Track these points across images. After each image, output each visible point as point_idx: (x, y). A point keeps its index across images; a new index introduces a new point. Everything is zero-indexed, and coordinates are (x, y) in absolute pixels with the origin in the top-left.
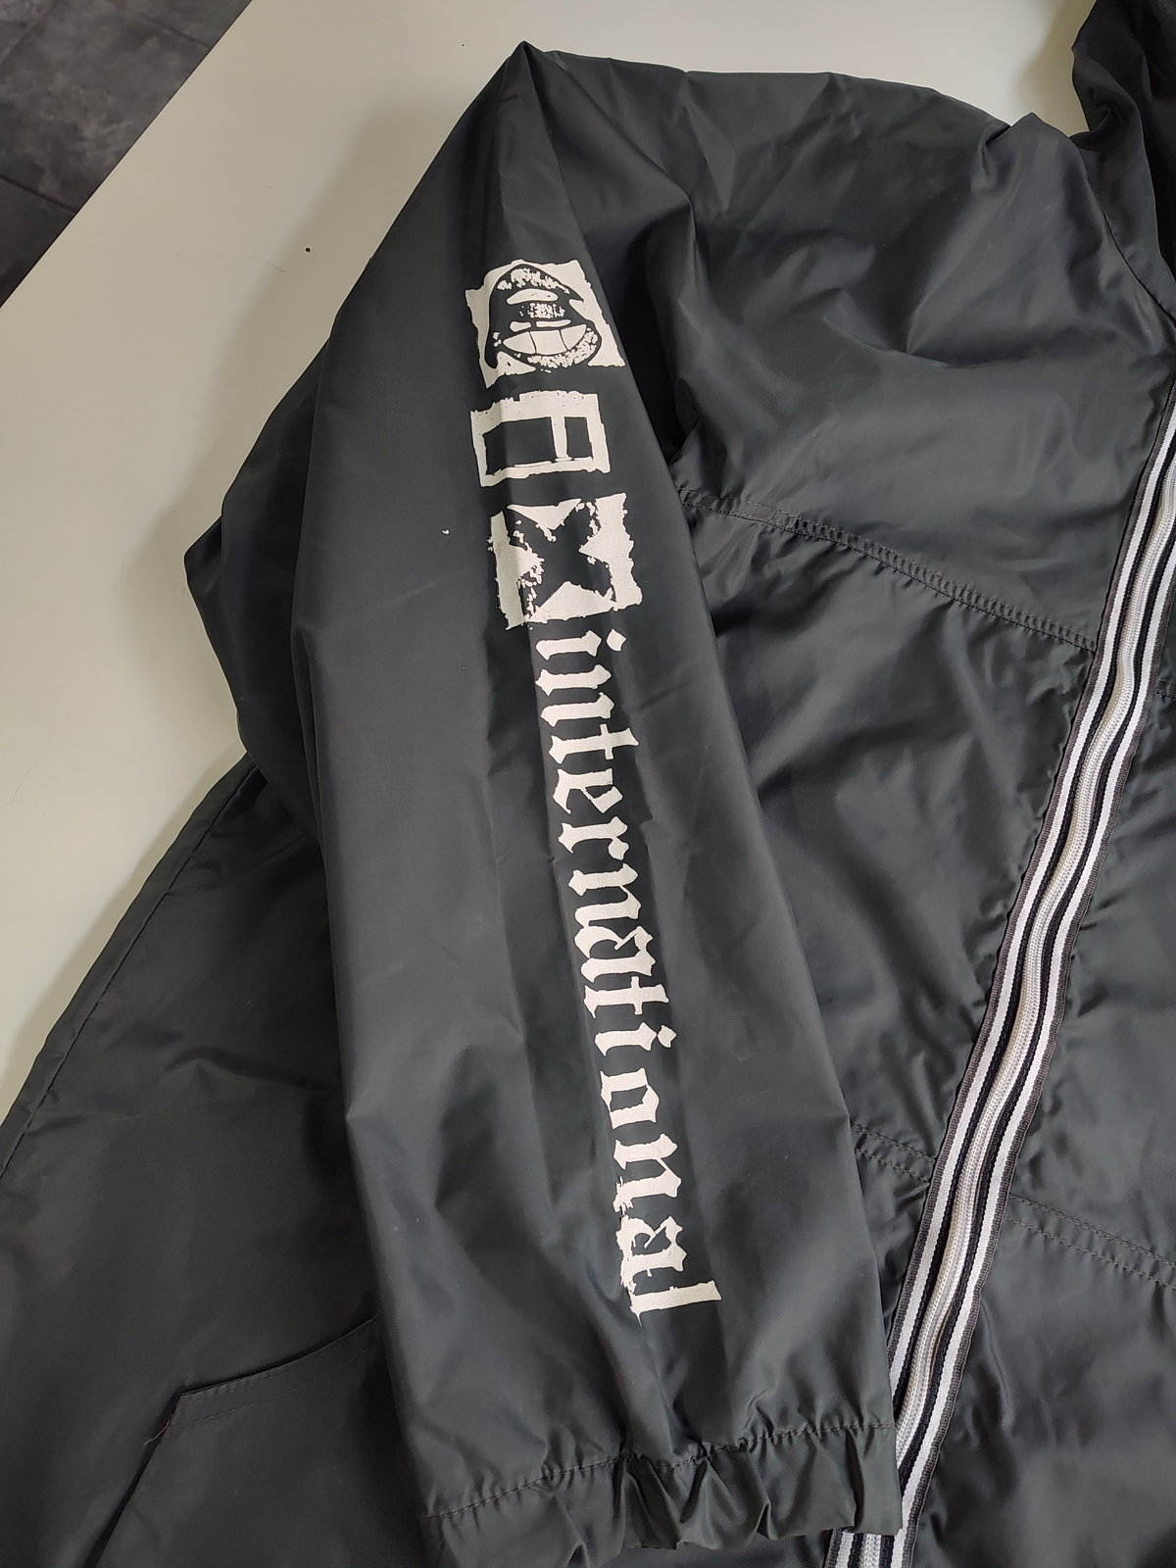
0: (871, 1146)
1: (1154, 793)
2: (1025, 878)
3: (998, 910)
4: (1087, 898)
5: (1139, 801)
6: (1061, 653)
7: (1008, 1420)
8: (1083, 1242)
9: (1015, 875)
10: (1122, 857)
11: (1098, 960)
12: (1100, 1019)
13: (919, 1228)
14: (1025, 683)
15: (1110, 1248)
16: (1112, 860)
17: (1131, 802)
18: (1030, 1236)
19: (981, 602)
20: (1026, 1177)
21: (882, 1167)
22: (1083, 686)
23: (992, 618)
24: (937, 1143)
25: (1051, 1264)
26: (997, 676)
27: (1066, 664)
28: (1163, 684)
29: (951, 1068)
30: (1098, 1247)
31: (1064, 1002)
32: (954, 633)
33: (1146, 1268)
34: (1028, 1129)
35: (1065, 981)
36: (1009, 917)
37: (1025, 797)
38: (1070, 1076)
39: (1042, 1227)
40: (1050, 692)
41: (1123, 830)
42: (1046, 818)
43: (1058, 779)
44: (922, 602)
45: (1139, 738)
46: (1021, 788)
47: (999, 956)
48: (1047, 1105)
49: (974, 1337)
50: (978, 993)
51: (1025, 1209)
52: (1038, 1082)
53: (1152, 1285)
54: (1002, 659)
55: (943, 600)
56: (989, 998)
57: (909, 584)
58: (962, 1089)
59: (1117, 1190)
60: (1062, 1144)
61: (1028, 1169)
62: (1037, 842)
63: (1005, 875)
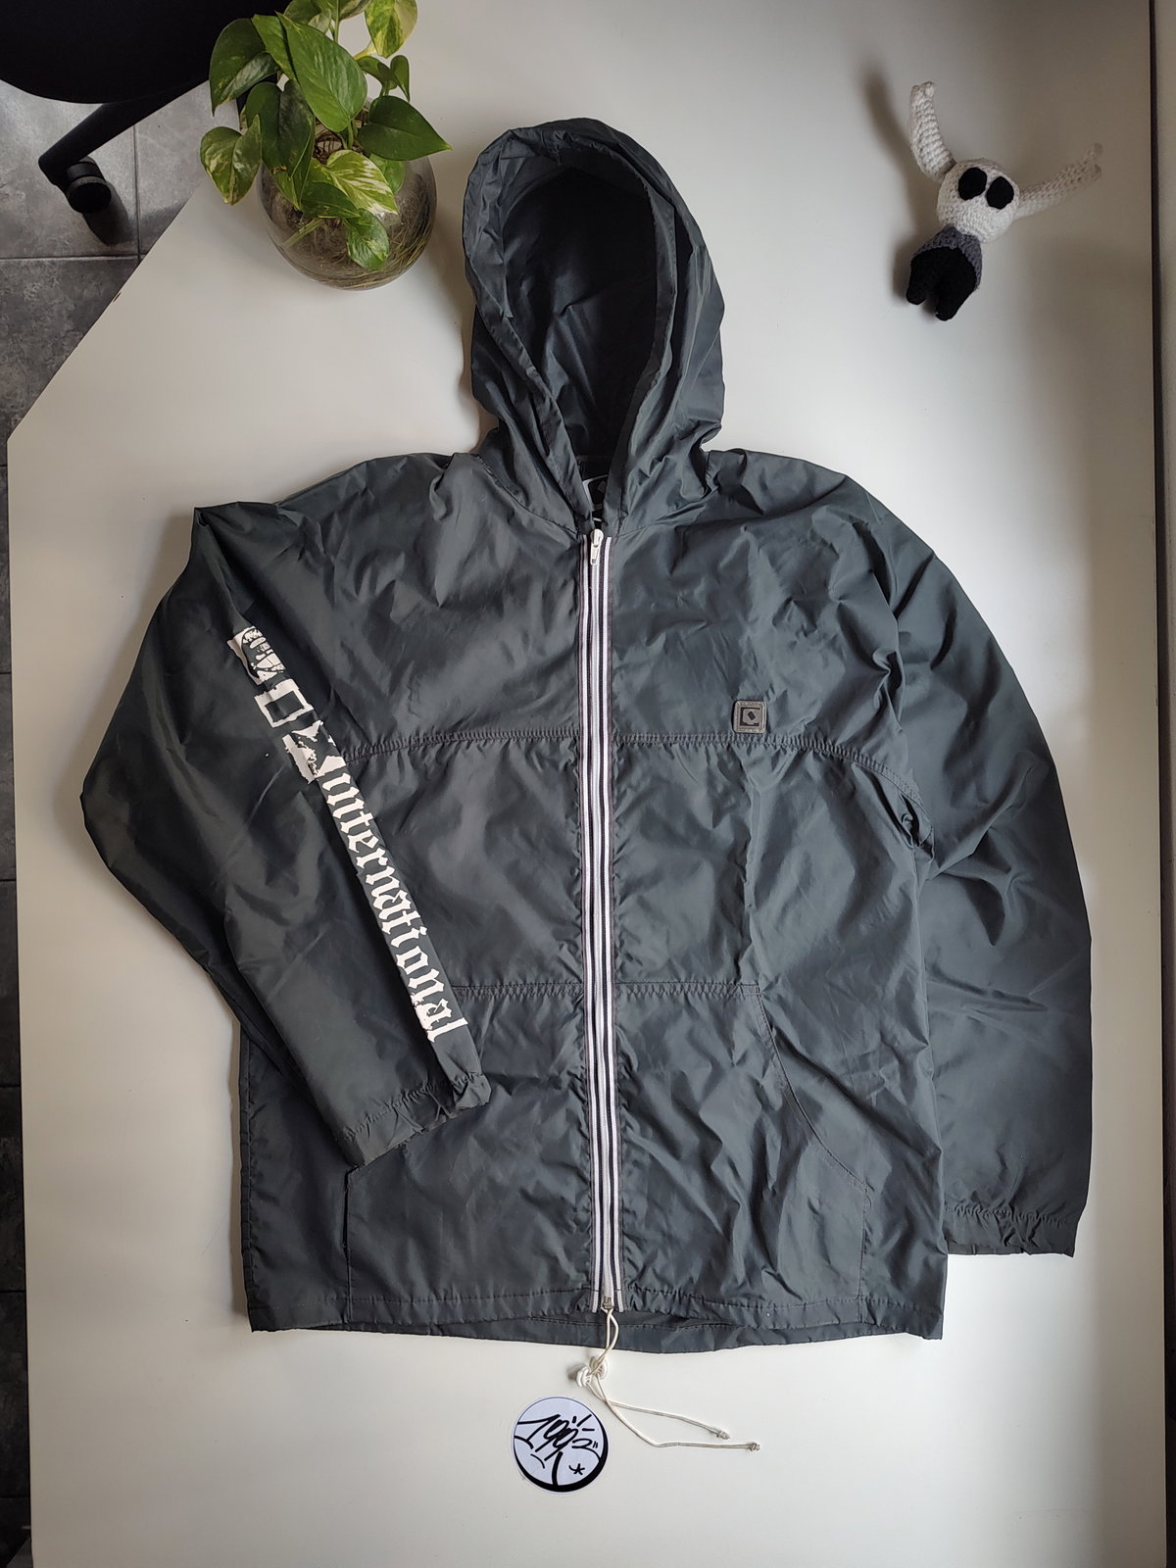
0: (557, 989)
1: (625, 791)
2: (583, 853)
3: (577, 871)
4: (612, 850)
5: (620, 798)
6: (565, 744)
7: (635, 1067)
8: (650, 989)
9: (577, 854)
10: (621, 825)
11: (624, 875)
12: (631, 900)
13: (584, 1010)
14: (555, 765)
15: (662, 988)
16: (617, 828)
17: (617, 799)
18: (629, 996)
19: (522, 734)
20: (620, 975)
21: (563, 996)
22: (579, 756)
23: (530, 740)
24: (581, 978)
25: (641, 1002)
26: (542, 766)
27: (569, 748)
28: (615, 738)
29: (577, 947)
30: (657, 989)
31: (613, 900)
32: (516, 755)
33: (678, 989)
34: (615, 956)
35: (612, 890)
36: (582, 872)
37: (570, 821)
38: (624, 929)
39: (632, 991)
40: (566, 764)
41: (617, 814)
42: (580, 825)
43: (581, 806)
44: (496, 747)
45: (611, 769)
46: (567, 817)
47: (581, 893)
48: (618, 945)
49: (617, 1042)
50: (578, 912)
51: (623, 987)
52: (611, 937)
53: (683, 994)
54: (540, 757)
55: (505, 741)
56: (581, 914)
57: (486, 743)
58: (584, 953)
59: (660, 962)
60: (629, 957)
61: (620, 972)
62: (580, 837)
63: (574, 857)
